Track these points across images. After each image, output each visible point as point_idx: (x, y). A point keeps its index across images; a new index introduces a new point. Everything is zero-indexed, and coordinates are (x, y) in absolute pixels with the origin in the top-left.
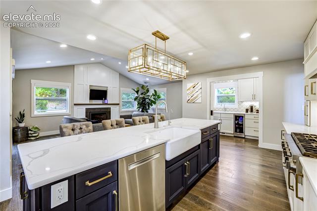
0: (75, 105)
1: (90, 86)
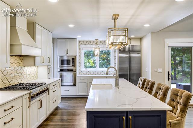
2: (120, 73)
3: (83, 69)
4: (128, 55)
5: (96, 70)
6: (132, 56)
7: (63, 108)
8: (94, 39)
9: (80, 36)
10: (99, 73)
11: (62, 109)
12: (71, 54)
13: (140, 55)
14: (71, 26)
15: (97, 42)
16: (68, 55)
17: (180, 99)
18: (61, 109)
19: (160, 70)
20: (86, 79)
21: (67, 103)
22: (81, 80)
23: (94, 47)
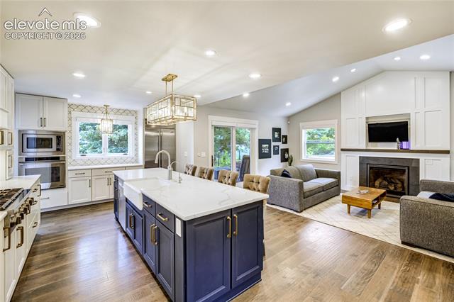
0: (342, 150)
1: (367, 118)
2: (147, 160)
3: (78, 156)
4: (158, 134)
5: (103, 157)
6: (165, 136)
7: (48, 234)
8: (100, 103)
9: (79, 96)
10: (109, 162)
11: (49, 236)
12: (53, 126)
13: (173, 134)
14: (79, 75)
15: (106, 110)
16: (45, 128)
17: (257, 186)
18: (46, 237)
19: (203, 154)
20: (88, 173)
21: (53, 222)
22: (78, 176)
23: (102, 117)
